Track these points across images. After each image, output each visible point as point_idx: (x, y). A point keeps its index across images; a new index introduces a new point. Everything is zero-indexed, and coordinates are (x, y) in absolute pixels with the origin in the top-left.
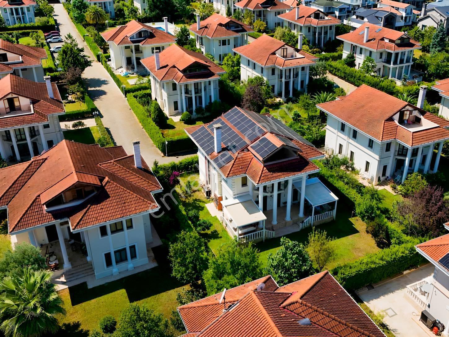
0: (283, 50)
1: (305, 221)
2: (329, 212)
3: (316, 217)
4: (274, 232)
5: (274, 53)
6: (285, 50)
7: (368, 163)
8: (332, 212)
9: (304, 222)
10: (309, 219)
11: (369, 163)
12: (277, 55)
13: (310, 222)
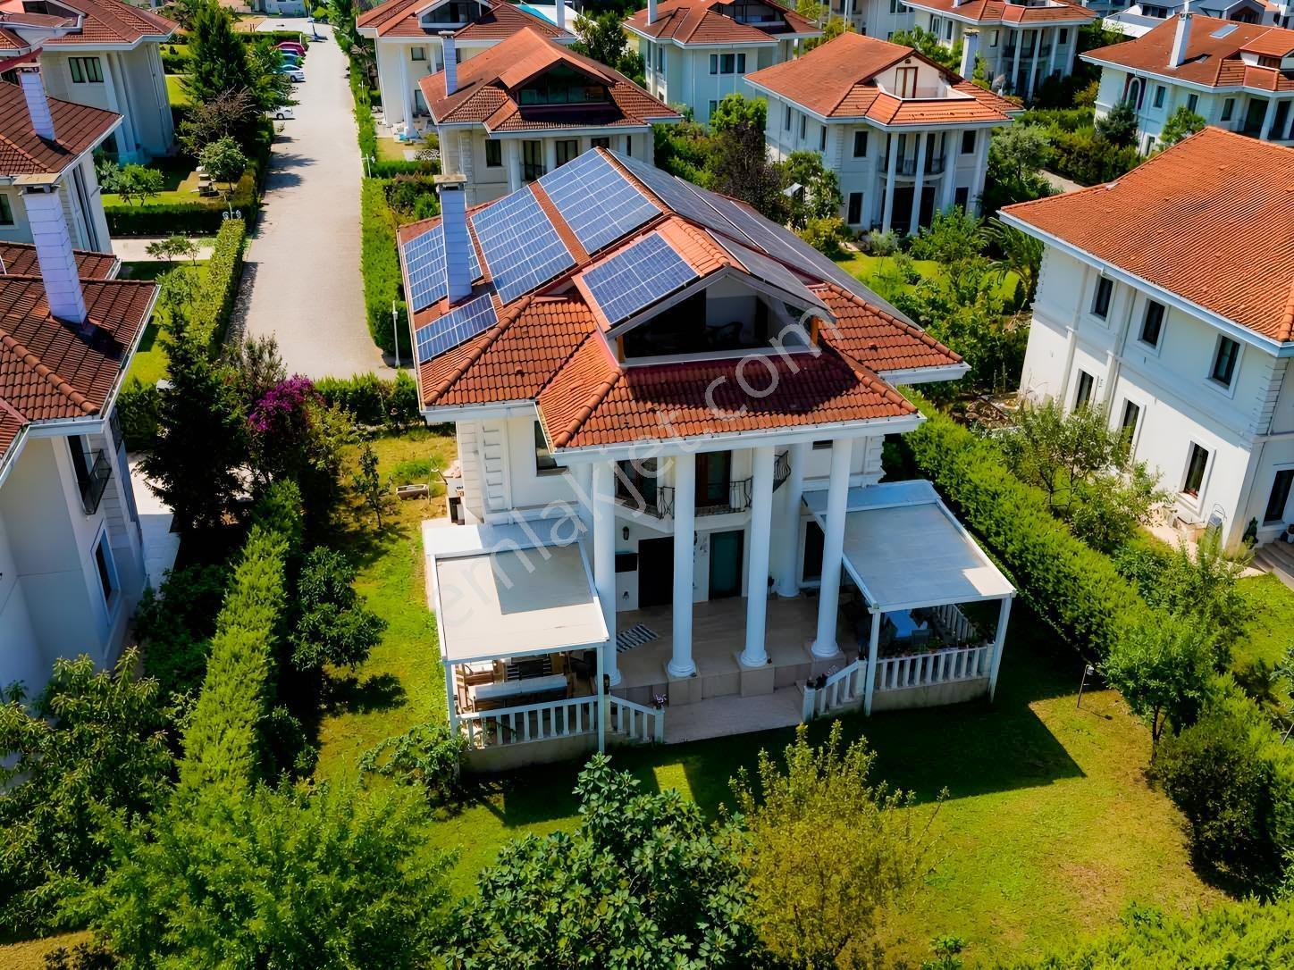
0: (901, 73)
1: (834, 680)
2: (966, 652)
3: (890, 666)
4: (659, 715)
5: (870, 82)
6: (911, 75)
7: (1199, 457)
8: (977, 650)
9: (830, 681)
10: (854, 674)
11: (1206, 453)
12: (881, 87)
13: (858, 691)
